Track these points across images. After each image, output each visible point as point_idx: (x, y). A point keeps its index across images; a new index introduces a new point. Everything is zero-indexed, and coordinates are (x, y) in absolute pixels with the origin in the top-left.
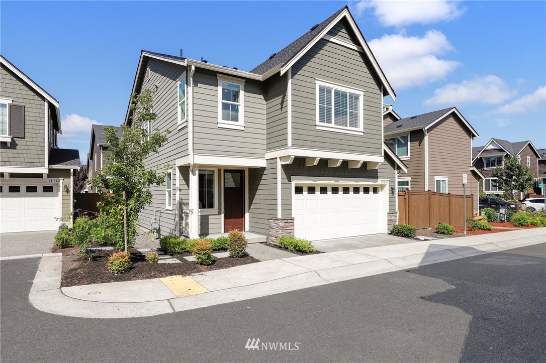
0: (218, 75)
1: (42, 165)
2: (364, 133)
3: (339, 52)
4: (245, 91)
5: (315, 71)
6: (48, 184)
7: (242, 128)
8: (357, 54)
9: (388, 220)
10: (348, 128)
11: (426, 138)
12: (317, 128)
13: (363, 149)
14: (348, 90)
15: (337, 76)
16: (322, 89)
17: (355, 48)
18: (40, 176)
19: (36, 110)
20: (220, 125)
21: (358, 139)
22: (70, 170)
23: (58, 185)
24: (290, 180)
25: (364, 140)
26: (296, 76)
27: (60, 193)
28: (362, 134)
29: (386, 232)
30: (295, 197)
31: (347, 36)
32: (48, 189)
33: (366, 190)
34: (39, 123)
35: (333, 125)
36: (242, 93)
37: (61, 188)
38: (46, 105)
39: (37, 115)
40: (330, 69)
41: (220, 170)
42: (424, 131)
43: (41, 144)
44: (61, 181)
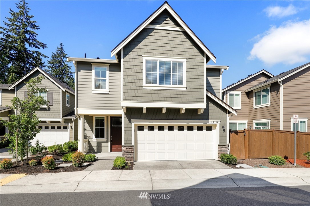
0: (92, 63)
1: (59, 117)
2: (186, 88)
3: (163, 35)
4: (109, 71)
5: (142, 50)
6: (65, 126)
7: (108, 92)
8: (181, 33)
9: (219, 151)
10: (172, 86)
11: (282, 89)
12: (144, 88)
13: (185, 99)
14: (171, 60)
15: (162, 52)
16: (148, 62)
17: (178, 29)
18: (59, 122)
19: (57, 93)
20: (93, 92)
21: (181, 93)
22: (71, 119)
23: (68, 126)
24: (131, 122)
25: (186, 93)
26: (127, 57)
27: (69, 130)
28: (185, 89)
29: (217, 159)
30: (139, 132)
31: (172, 22)
32: (65, 128)
33: (200, 129)
34: (58, 99)
35: (158, 85)
36: (107, 72)
37: (69, 127)
38: (61, 90)
39: (57, 95)
40: (155, 48)
41: (107, 117)
42: (279, 83)
43: (59, 108)
44: (69, 124)
